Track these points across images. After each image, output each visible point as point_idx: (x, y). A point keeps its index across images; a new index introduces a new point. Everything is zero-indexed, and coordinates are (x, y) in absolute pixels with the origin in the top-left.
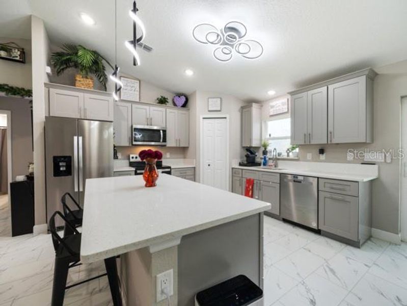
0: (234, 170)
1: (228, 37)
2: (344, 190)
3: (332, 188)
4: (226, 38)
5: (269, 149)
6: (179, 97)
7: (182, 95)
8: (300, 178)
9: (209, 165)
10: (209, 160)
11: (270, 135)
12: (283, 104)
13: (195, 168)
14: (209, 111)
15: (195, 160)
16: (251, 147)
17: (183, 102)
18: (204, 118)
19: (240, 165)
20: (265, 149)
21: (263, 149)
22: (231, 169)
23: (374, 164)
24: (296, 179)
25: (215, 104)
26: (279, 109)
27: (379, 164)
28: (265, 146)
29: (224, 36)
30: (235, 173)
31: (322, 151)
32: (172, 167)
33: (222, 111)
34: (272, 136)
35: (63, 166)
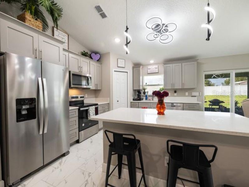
0: (132, 103)
1: (164, 30)
2: (194, 107)
3: (189, 107)
4: (163, 30)
5: (146, 91)
6: (96, 54)
7: (98, 53)
8: (175, 104)
9: (118, 101)
10: (117, 98)
11: (146, 84)
12: (156, 68)
13: (108, 103)
14: (118, 67)
15: (109, 98)
16: (140, 90)
17: (98, 59)
18: (115, 71)
19: (134, 100)
20: (145, 91)
21: (143, 91)
22: (130, 103)
23: (195, 97)
24: (172, 105)
25: (121, 63)
26: (153, 71)
27: (197, 96)
28: (144, 89)
29: (162, 28)
30: (133, 105)
31: (175, 92)
32: (99, 104)
33: (125, 68)
34: (147, 84)
35: (24, 109)
